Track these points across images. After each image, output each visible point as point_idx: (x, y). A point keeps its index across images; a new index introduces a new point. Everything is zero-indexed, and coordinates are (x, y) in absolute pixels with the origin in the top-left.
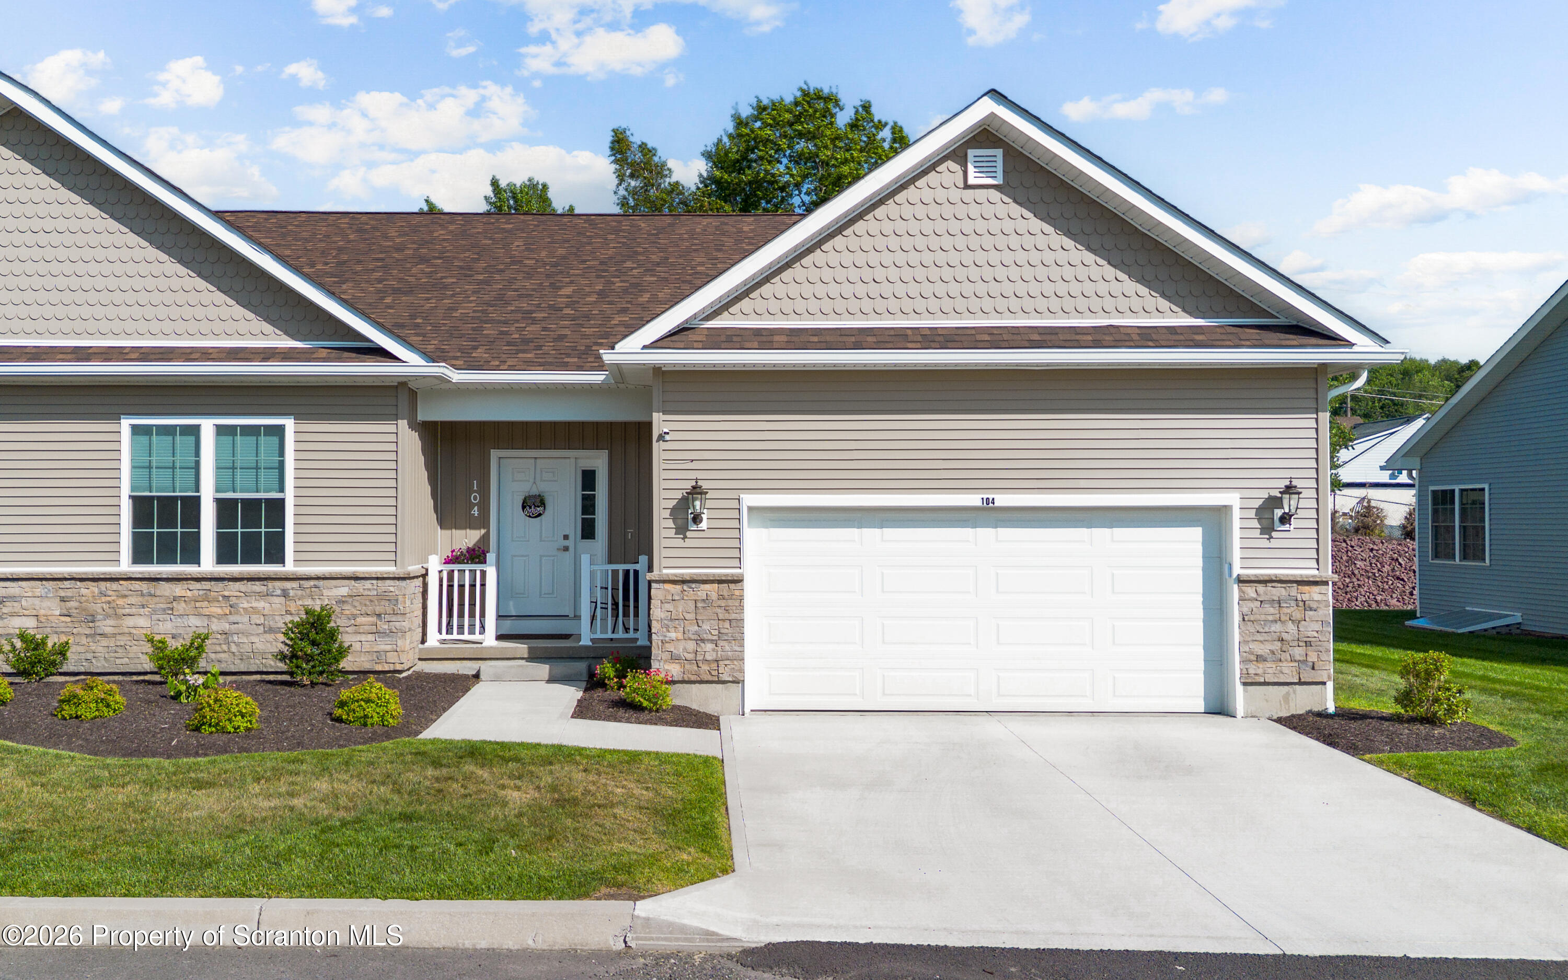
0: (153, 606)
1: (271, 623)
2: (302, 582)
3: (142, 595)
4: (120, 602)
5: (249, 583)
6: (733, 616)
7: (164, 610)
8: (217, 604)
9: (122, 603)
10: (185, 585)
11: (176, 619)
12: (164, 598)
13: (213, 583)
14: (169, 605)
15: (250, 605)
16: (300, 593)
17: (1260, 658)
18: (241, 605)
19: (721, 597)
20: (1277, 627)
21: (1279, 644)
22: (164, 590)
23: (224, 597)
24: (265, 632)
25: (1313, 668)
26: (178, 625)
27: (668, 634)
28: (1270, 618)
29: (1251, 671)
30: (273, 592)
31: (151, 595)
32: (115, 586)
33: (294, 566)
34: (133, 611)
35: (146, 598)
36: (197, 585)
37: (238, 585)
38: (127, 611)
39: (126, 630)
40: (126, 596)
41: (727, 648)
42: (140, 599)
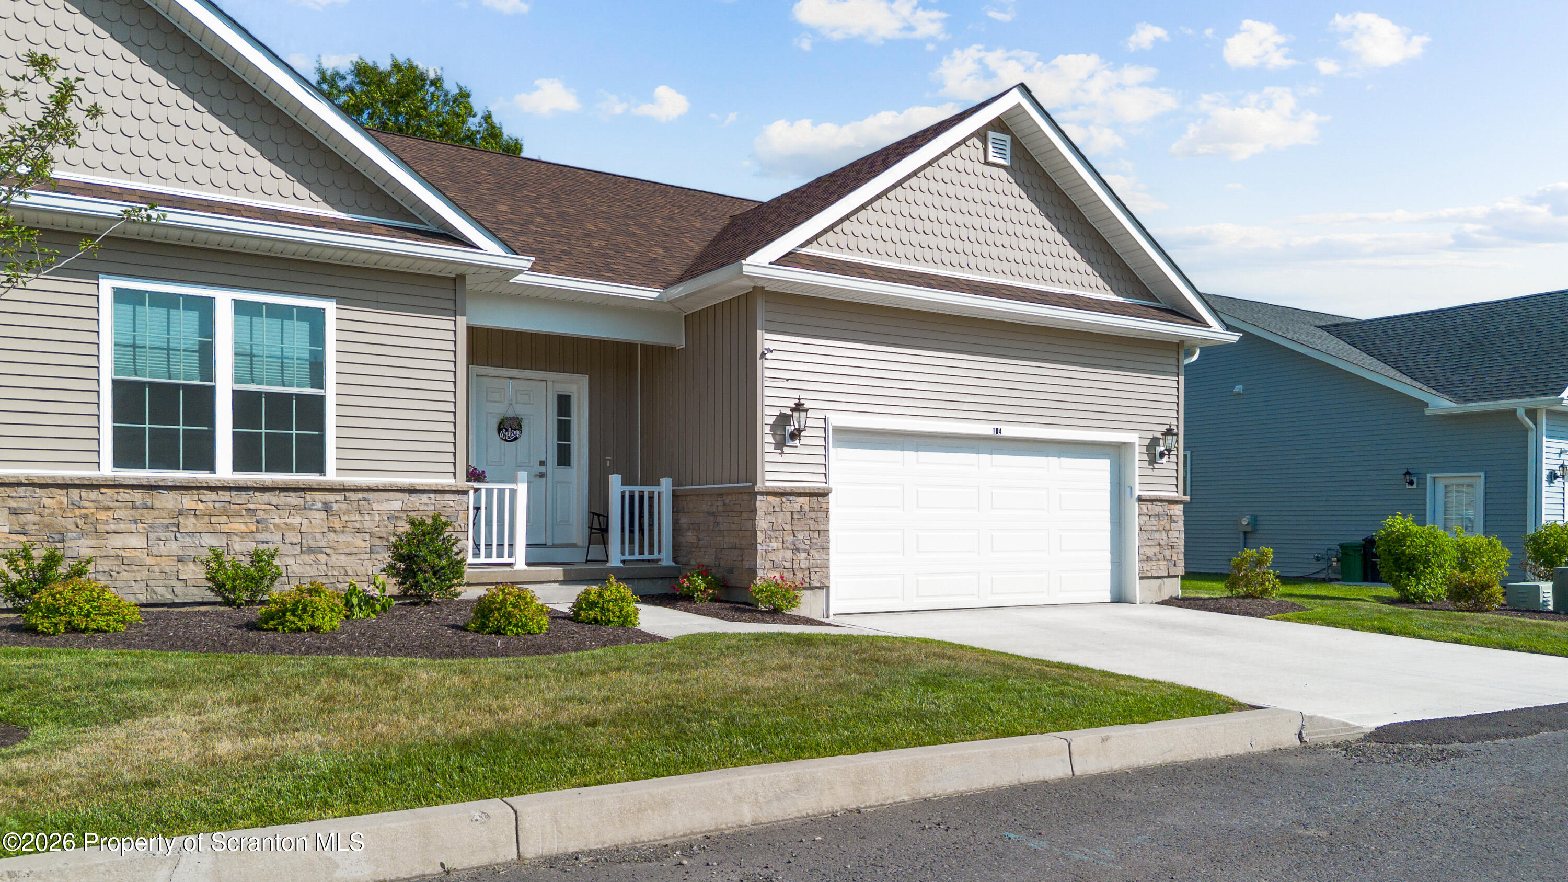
0: (150, 521)
1: (310, 542)
2: (347, 494)
3: (134, 507)
4: (102, 515)
5: (282, 494)
6: (822, 527)
7: (167, 526)
8: (238, 519)
9: (104, 518)
10: (195, 495)
11: (183, 537)
12: (166, 511)
13: (233, 493)
14: (172, 521)
15: (283, 521)
16: (344, 506)
17: (1148, 559)
18: (272, 521)
19: (812, 509)
20: (1157, 535)
21: (1158, 547)
22: (167, 501)
23: (248, 510)
24: (302, 552)
25: (1175, 565)
26: (187, 545)
27: (771, 544)
28: (1154, 528)
29: (1145, 568)
30: (312, 505)
31: (146, 507)
32: (93, 495)
33: (337, 476)
34: (122, 527)
35: (140, 511)
36: (213, 496)
37: (266, 496)
38: (113, 527)
39: (112, 553)
40: (109, 508)
41: (817, 557)
42: (132, 512)
